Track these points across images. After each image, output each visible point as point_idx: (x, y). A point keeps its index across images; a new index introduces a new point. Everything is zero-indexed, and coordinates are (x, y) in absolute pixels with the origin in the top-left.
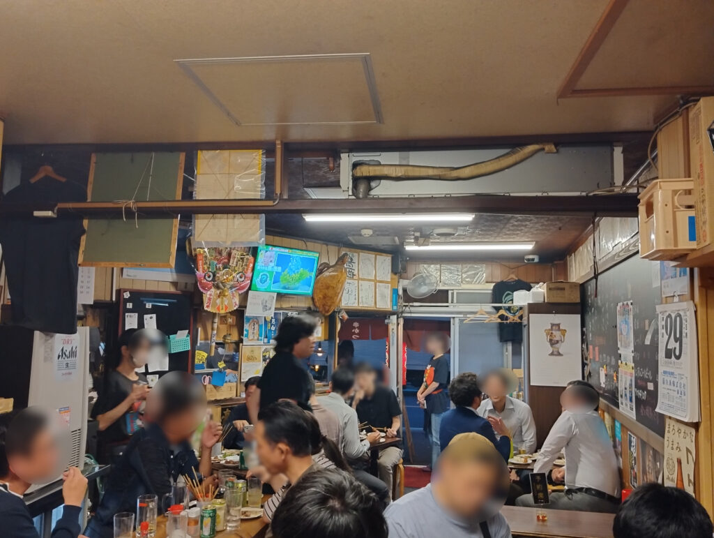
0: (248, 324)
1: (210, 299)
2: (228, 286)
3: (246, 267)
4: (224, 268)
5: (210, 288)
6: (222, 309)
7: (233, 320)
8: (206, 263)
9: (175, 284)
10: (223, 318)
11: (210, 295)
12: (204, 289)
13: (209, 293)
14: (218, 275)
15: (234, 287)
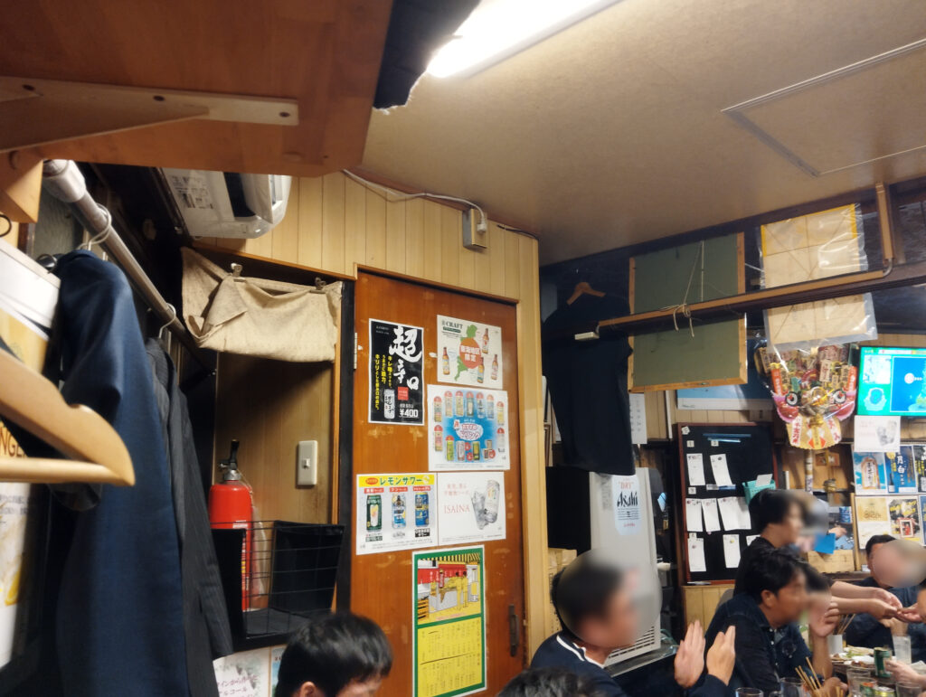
0: (860, 465)
1: (797, 430)
2: (823, 411)
3: (845, 382)
4: (812, 386)
5: (795, 415)
6: (817, 444)
7: (836, 460)
8: (785, 382)
9: (745, 413)
10: (820, 457)
11: (797, 424)
12: (787, 417)
13: (794, 422)
14: (804, 396)
15: (832, 412)
